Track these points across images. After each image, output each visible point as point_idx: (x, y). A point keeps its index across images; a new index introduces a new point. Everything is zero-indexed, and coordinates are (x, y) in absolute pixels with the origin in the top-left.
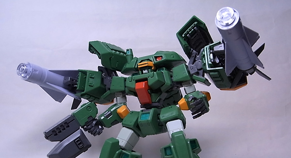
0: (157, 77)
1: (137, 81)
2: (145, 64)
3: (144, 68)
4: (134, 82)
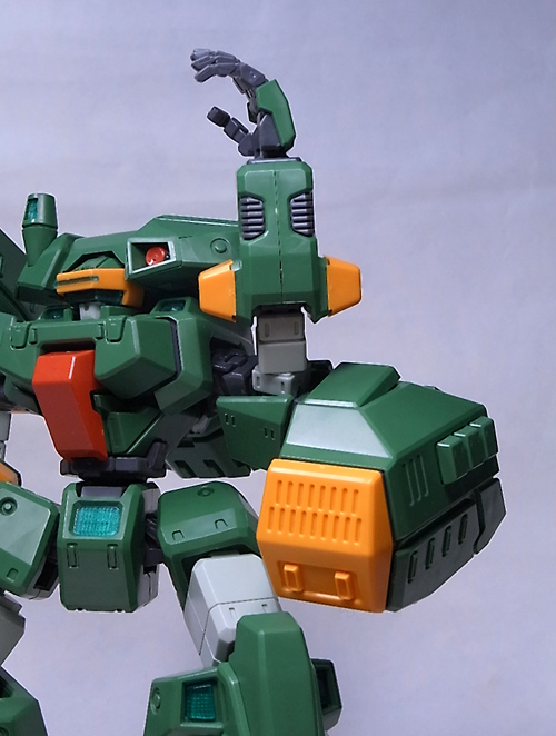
0: (136, 342)
1: (50, 348)
2: (87, 279)
3: (86, 297)
4: (35, 350)
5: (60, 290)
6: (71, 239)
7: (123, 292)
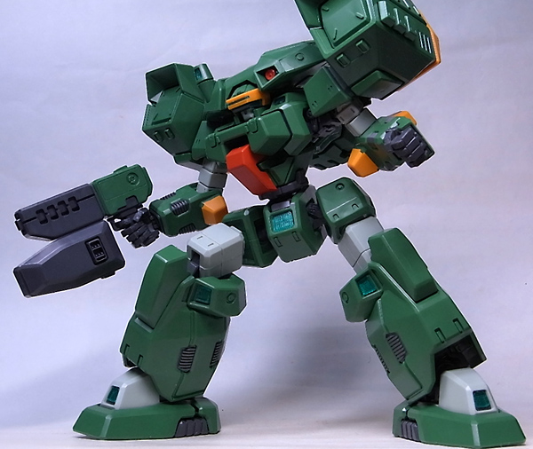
0: (265, 130)
5: (230, 108)
6: (223, 81)
7: (261, 100)
